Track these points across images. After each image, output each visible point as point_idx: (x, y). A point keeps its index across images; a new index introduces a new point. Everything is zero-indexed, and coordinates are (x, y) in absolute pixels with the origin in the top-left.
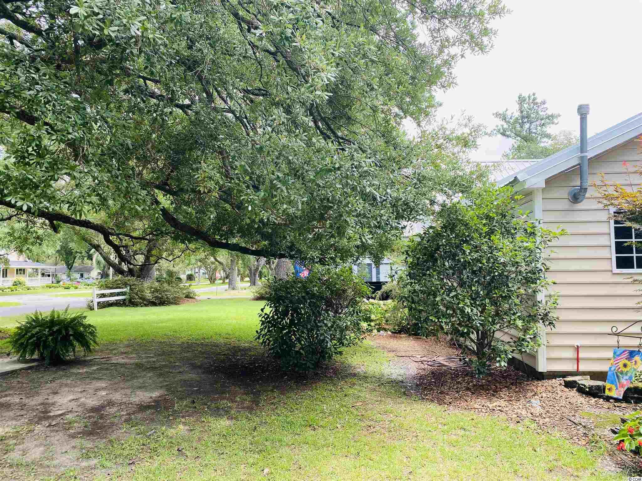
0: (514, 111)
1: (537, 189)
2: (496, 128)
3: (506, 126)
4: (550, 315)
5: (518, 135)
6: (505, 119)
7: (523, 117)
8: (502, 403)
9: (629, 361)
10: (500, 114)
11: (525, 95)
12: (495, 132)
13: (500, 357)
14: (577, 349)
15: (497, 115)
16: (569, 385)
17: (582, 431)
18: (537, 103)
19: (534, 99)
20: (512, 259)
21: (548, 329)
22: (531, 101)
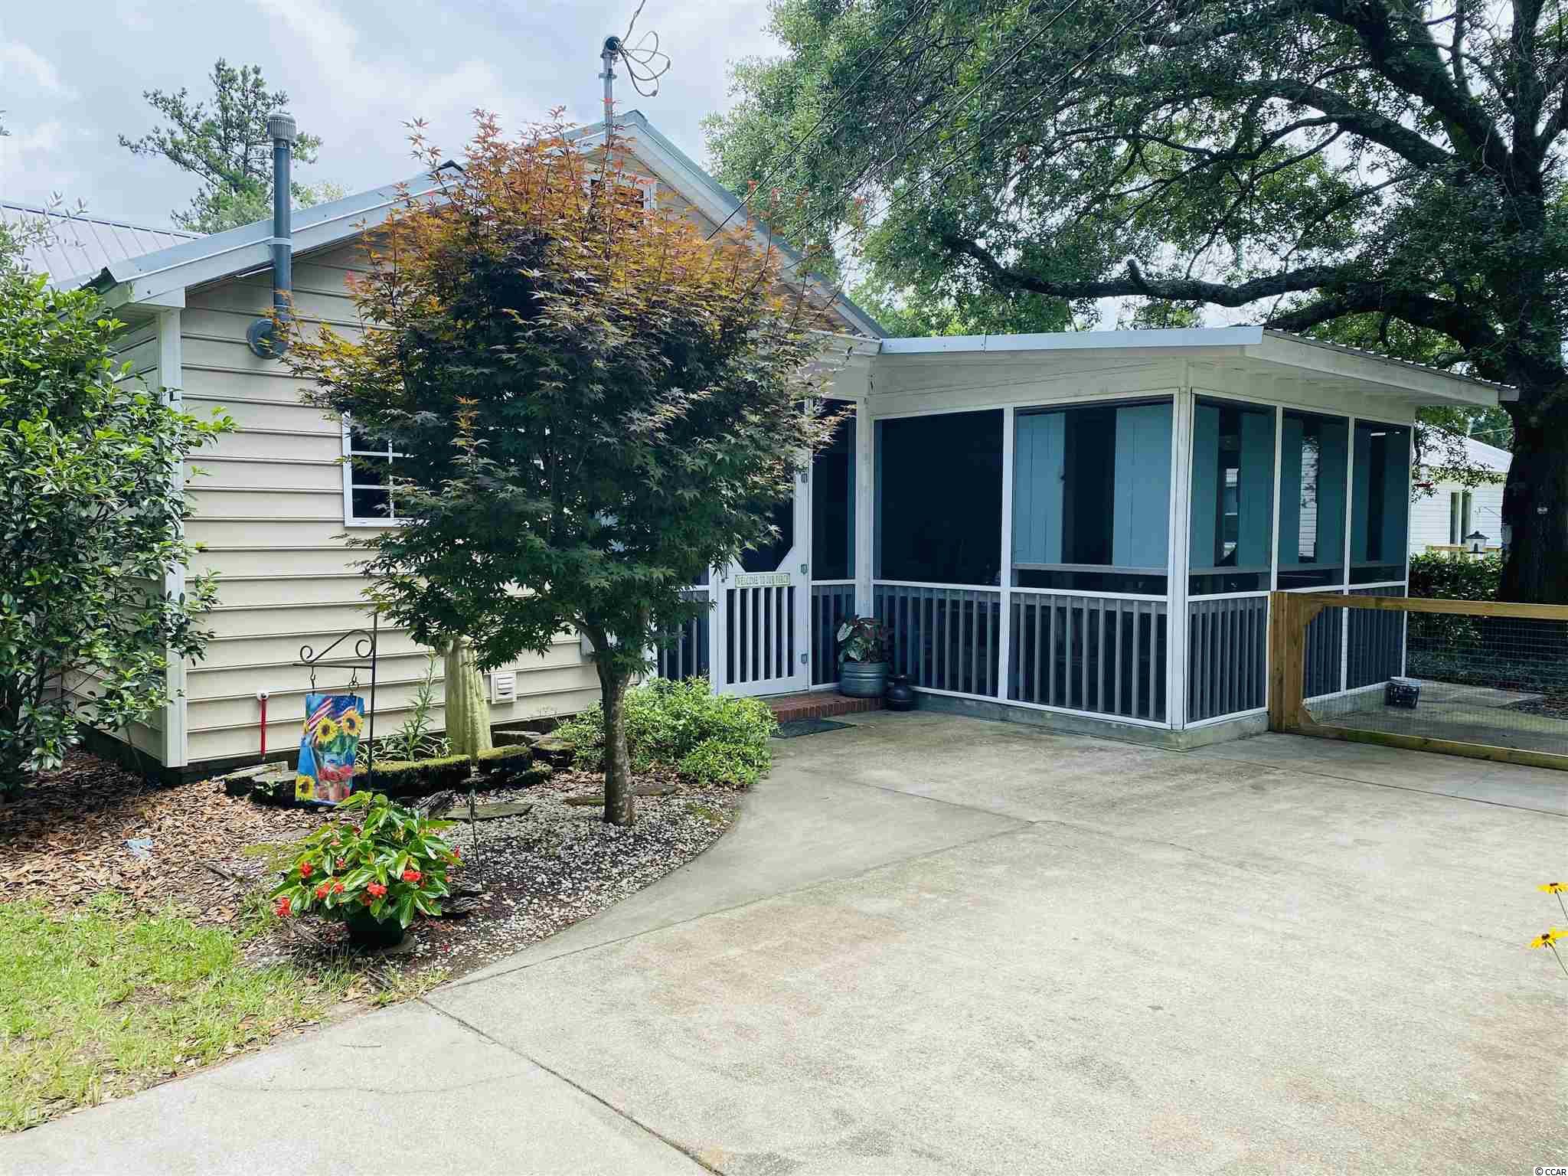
0: (204, 103)
1: (169, 310)
2: (155, 136)
3: (181, 136)
4: (190, 628)
5: (215, 169)
6: (180, 117)
7: (228, 124)
8: (49, 862)
9: (333, 719)
10: (163, 99)
11: (236, 65)
12: (150, 144)
13: (44, 745)
14: (262, 703)
15: (157, 99)
16: (235, 789)
17: (234, 888)
18: (264, 96)
19: (258, 84)
20: (77, 487)
21: (186, 663)
22: (249, 85)
